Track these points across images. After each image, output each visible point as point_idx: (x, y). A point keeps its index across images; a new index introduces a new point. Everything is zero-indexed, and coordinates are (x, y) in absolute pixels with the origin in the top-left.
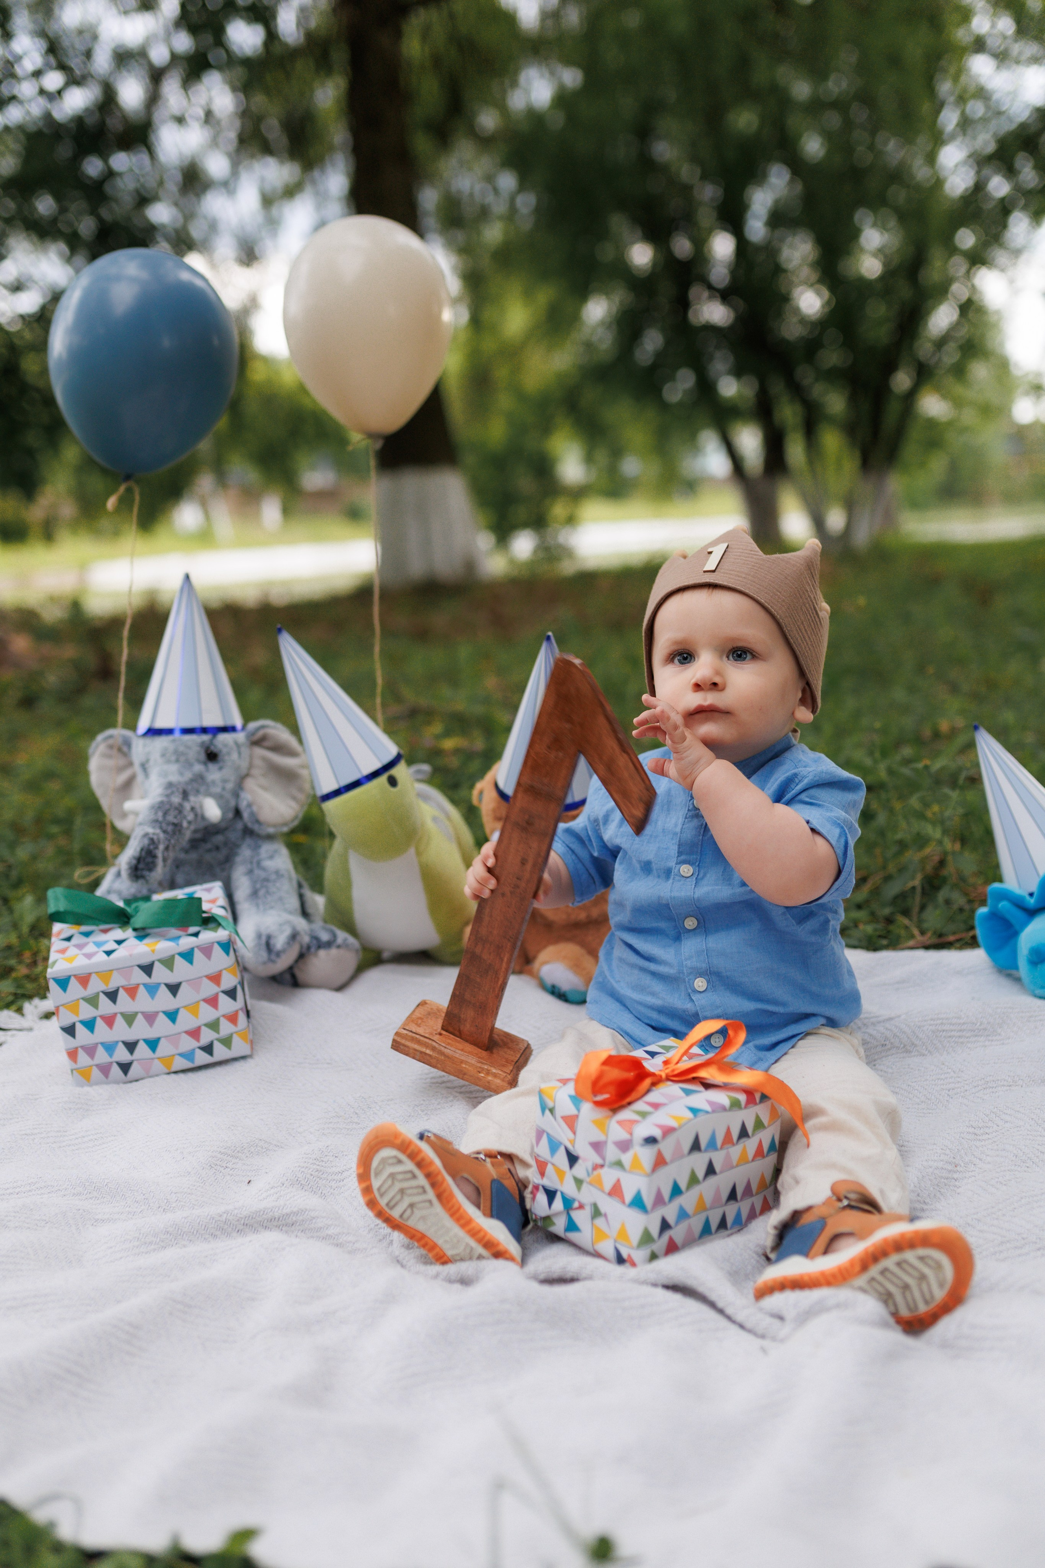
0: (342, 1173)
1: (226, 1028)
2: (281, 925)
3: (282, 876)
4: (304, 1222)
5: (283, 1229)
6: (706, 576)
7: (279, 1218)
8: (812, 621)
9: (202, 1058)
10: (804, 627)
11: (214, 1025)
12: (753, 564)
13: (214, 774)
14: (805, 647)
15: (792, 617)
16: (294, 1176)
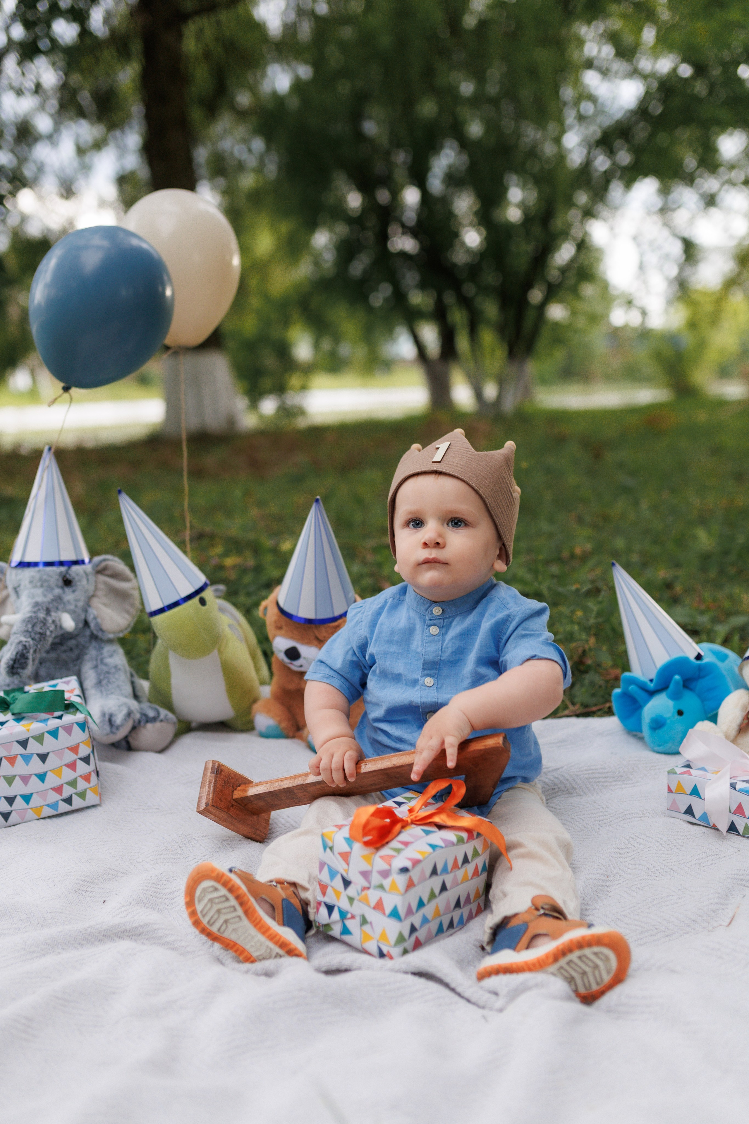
0: (172, 893)
1: (82, 785)
2: (119, 706)
3: (120, 669)
4: (148, 933)
5: (133, 938)
6: (434, 465)
7: (130, 930)
8: (508, 500)
9: (64, 807)
10: (502, 504)
11: (73, 784)
12: (467, 458)
13: (69, 596)
14: (503, 519)
15: (494, 497)
16: (139, 897)
